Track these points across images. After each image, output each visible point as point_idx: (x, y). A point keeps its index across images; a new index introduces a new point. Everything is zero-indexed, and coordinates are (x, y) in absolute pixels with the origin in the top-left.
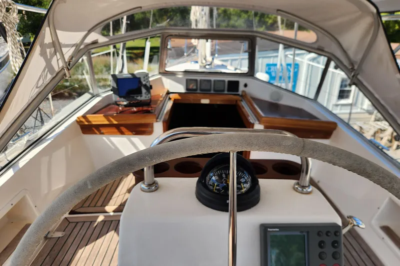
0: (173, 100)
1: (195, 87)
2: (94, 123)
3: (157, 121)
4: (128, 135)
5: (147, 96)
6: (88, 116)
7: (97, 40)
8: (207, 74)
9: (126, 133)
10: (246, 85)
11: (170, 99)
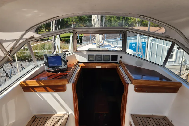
0: (80, 67)
1: (93, 59)
2: (30, 85)
3: (68, 83)
4: (51, 92)
5: (65, 66)
6: (26, 81)
7: (34, 36)
8: (100, 52)
9: (50, 91)
10: (121, 57)
11: (79, 66)
